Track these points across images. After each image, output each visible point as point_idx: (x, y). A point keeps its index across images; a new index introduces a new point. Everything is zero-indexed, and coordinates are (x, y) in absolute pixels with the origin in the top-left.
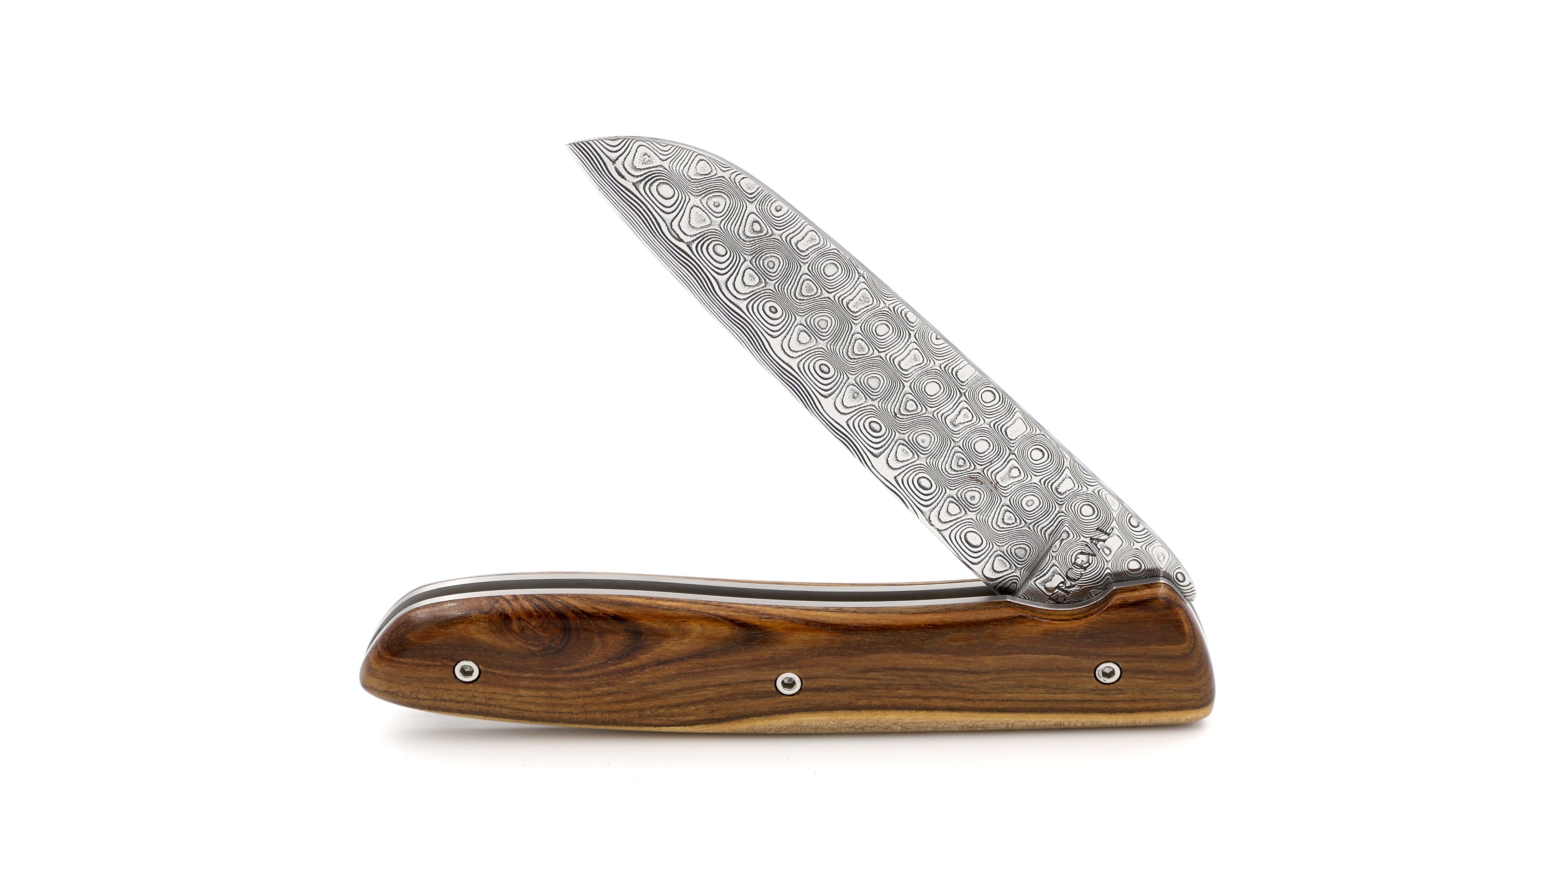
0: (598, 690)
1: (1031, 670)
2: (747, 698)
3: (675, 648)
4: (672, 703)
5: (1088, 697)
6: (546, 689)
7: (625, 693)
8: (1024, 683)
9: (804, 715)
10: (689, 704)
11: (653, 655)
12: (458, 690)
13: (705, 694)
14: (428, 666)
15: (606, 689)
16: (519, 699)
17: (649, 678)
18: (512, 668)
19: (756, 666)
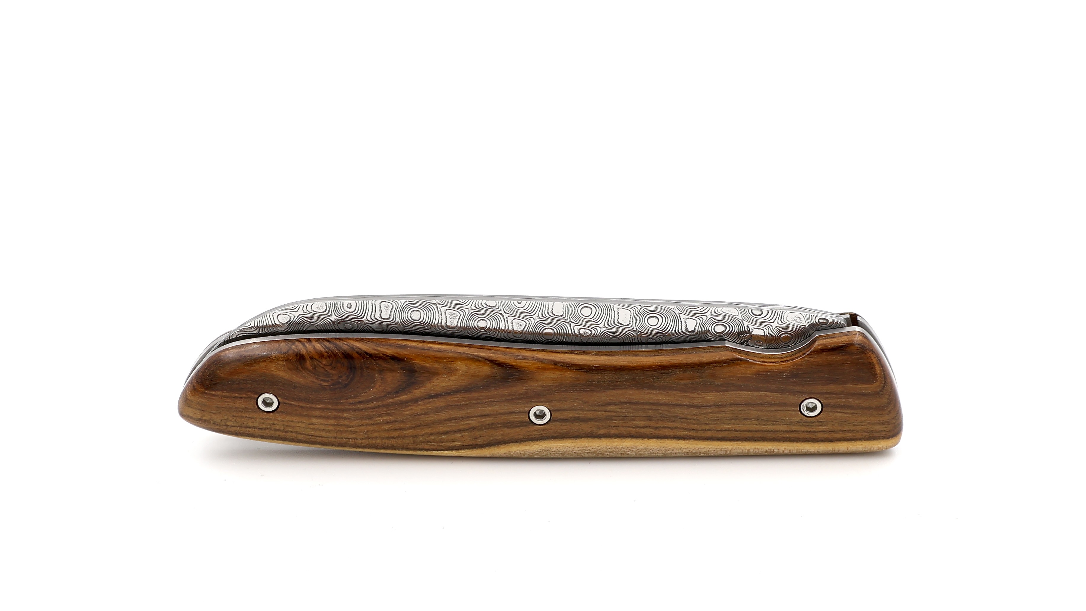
0: (379, 420)
1: (745, 405)
2: (505, 427)
3: (443, 384)
4: (441, 431)
5: (794, 428)
6: (335, 418)
7: (402, 422)
8: (740, 416)
9: (553, 442)
10: (456, 432)
11: (425, 390)
12: (261, 418)
13: (468, 424)
14: (235, 397)
15: (385, 418)
16: (312, 426)
17: (422, 410)
18: (306, 400)
19: (512, 399)
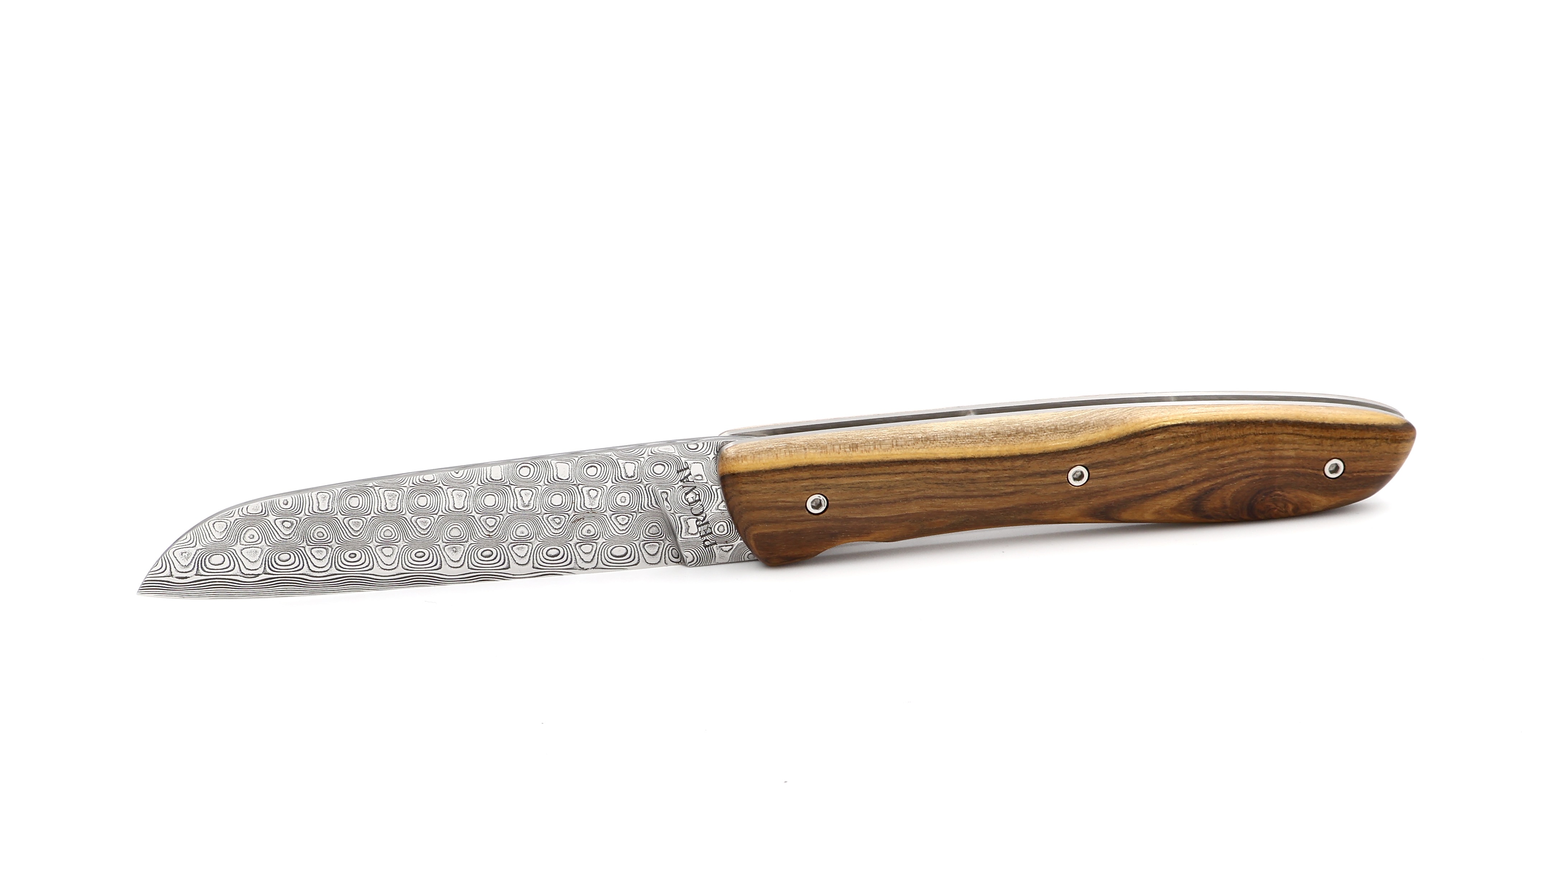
0: (1232, 460)
1: (881, 503)
2: (1113, 461)
3: (1167, 501)
4: (1174, 452)
5: (832, 481)
6: (1273, 458)
7: (1210, 459)
8: (886, 491)
9: (1067, 446)
10: (1160, 452)
11: (1185, 494)
12: (1343, 451)
13: (1146, 462)
14: (1364, 472)
15: (1226, 462)
16: (1296, 446)
17: (1190, 474)
18: (1297, 474)
19: (1104, 491)
